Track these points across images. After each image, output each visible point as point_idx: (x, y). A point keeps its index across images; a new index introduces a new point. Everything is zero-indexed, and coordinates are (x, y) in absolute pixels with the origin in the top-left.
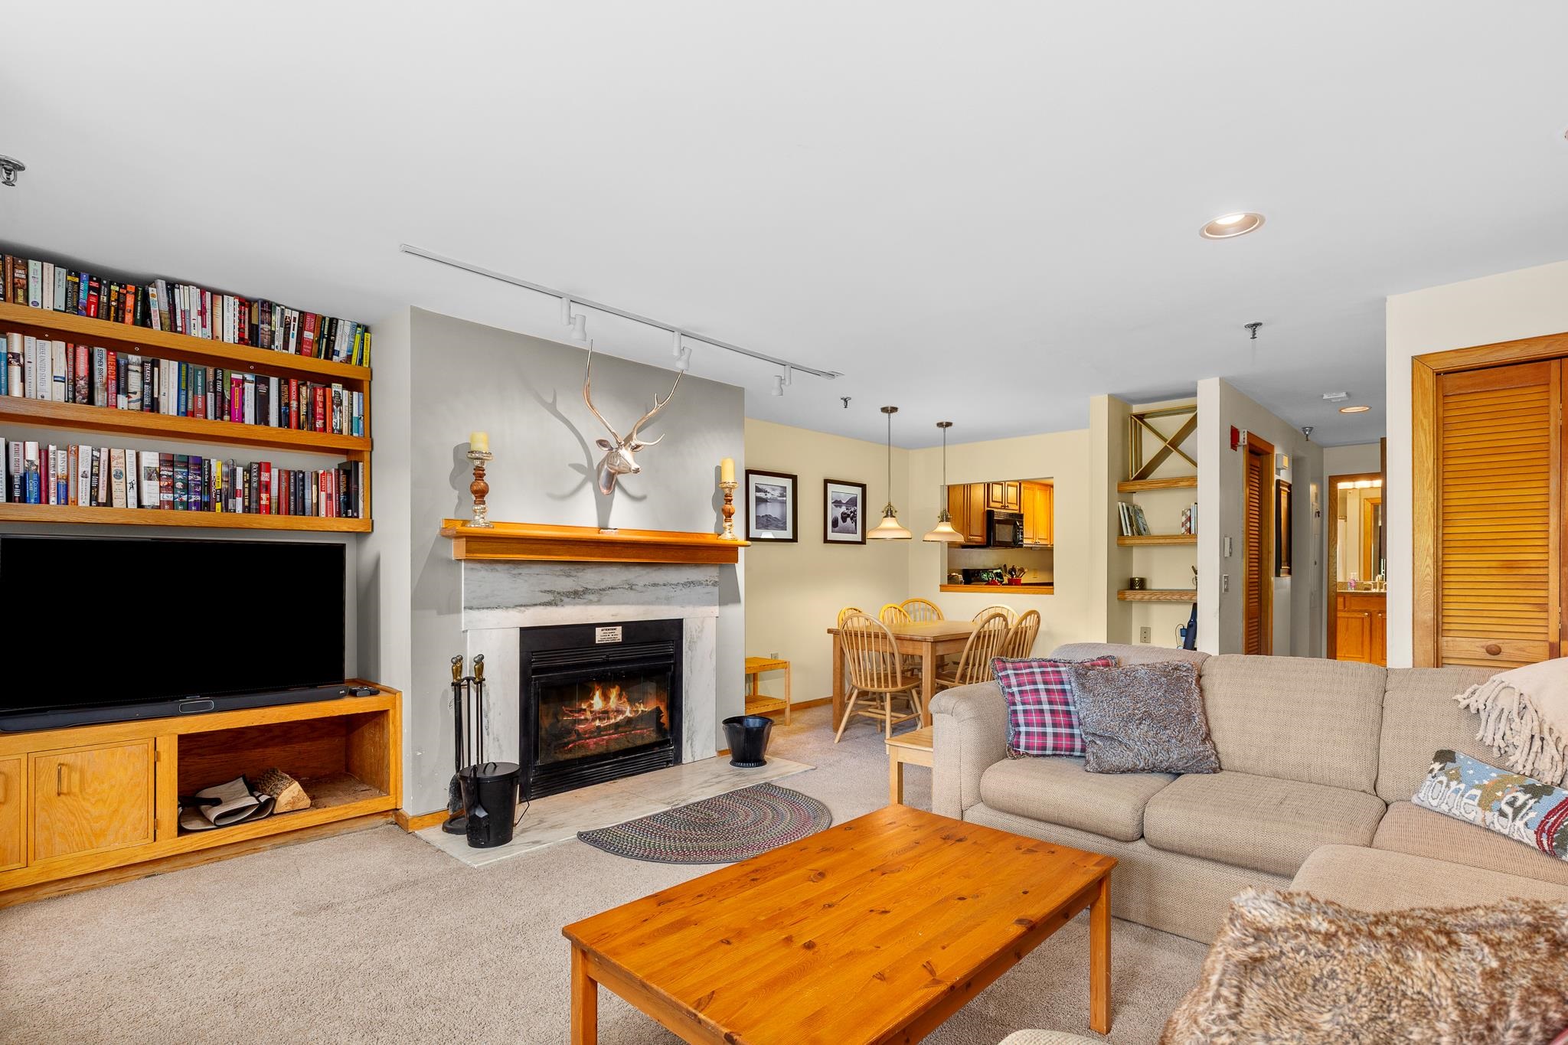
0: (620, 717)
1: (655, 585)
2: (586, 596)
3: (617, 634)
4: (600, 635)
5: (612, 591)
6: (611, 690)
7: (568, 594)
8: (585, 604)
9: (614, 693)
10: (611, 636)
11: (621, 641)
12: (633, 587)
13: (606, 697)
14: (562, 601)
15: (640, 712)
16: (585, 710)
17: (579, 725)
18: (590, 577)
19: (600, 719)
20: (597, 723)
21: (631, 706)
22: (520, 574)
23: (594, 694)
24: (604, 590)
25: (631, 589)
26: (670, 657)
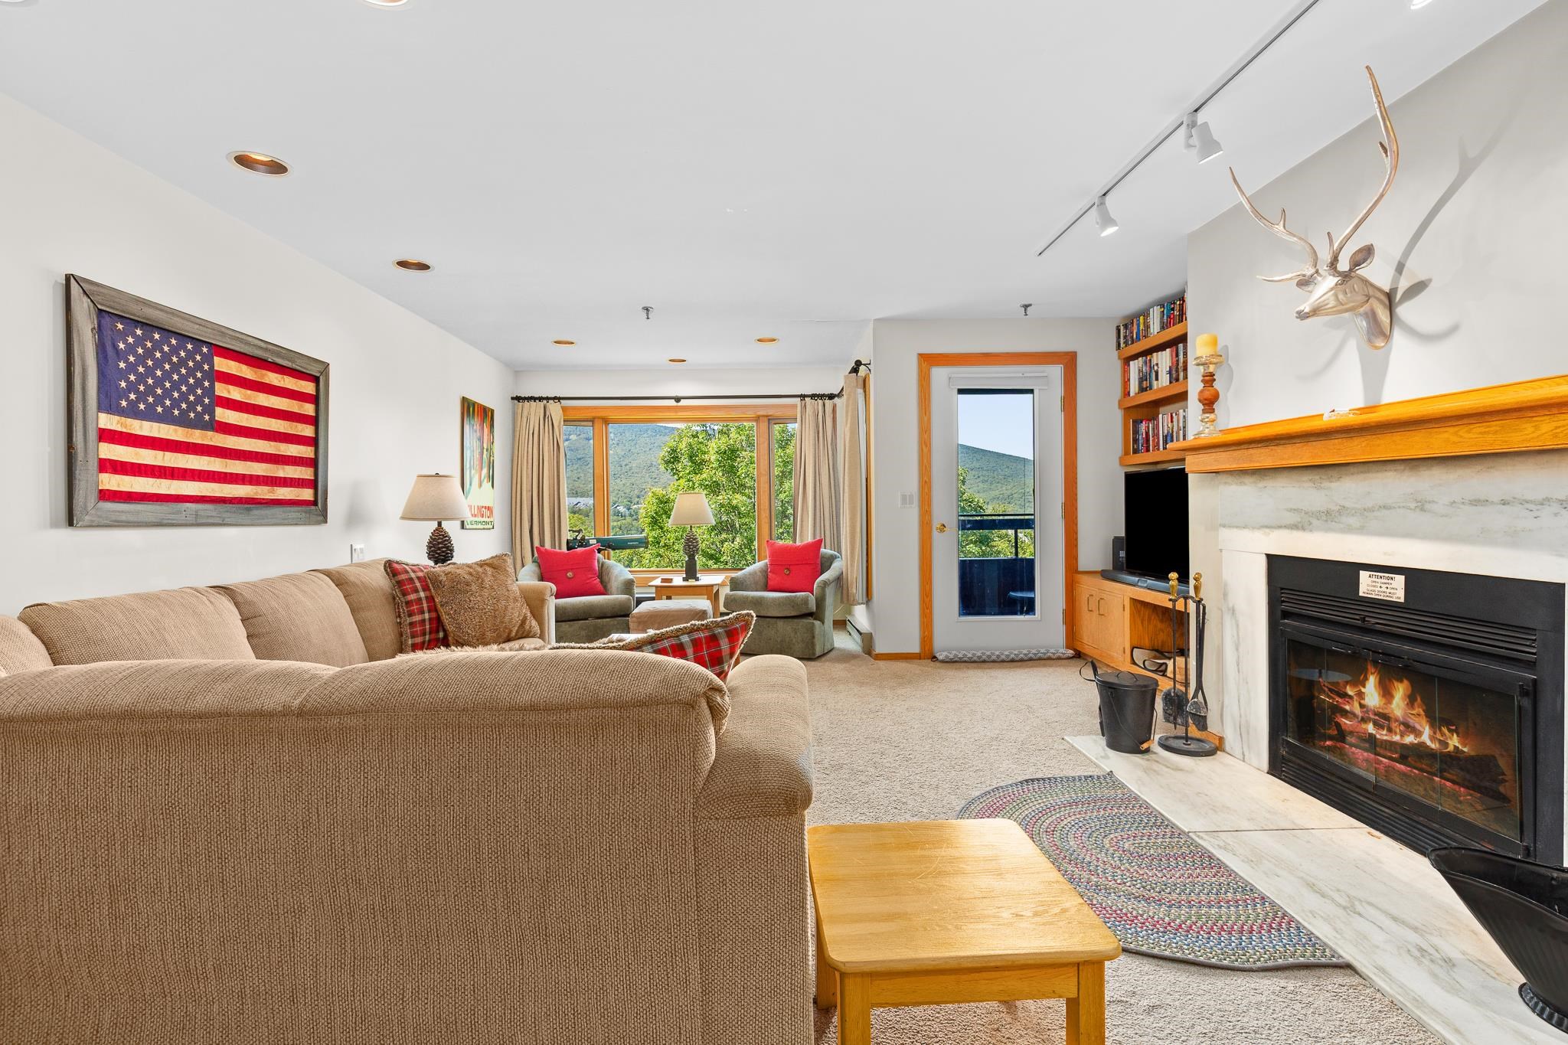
0: (1410, 739)
1: (1476, 502)
2: (1344, 519)
3: (1395, 589)
4: (1368, 585)
5: (1385, 512)
6: (1396, 683)
7: (1317, 515)
8: (1343, 531)
9: (1400, 690)
10: (1384, 589)
11: (1402, 600)
12: (1428, 506)
13: (1387, 693)
14: (1311, 524)
15: (1451, 748)
16: (1351, 697)
17: (1342, 716)
18: (1348, 489)
19: (1376, 724)
20: (1370, 728)
21: (1432, 726)
22: (1265, 487)
23: (1366, 679)
24: (1371, 510)
25: (1422, 510)
26: (1531, 665)
